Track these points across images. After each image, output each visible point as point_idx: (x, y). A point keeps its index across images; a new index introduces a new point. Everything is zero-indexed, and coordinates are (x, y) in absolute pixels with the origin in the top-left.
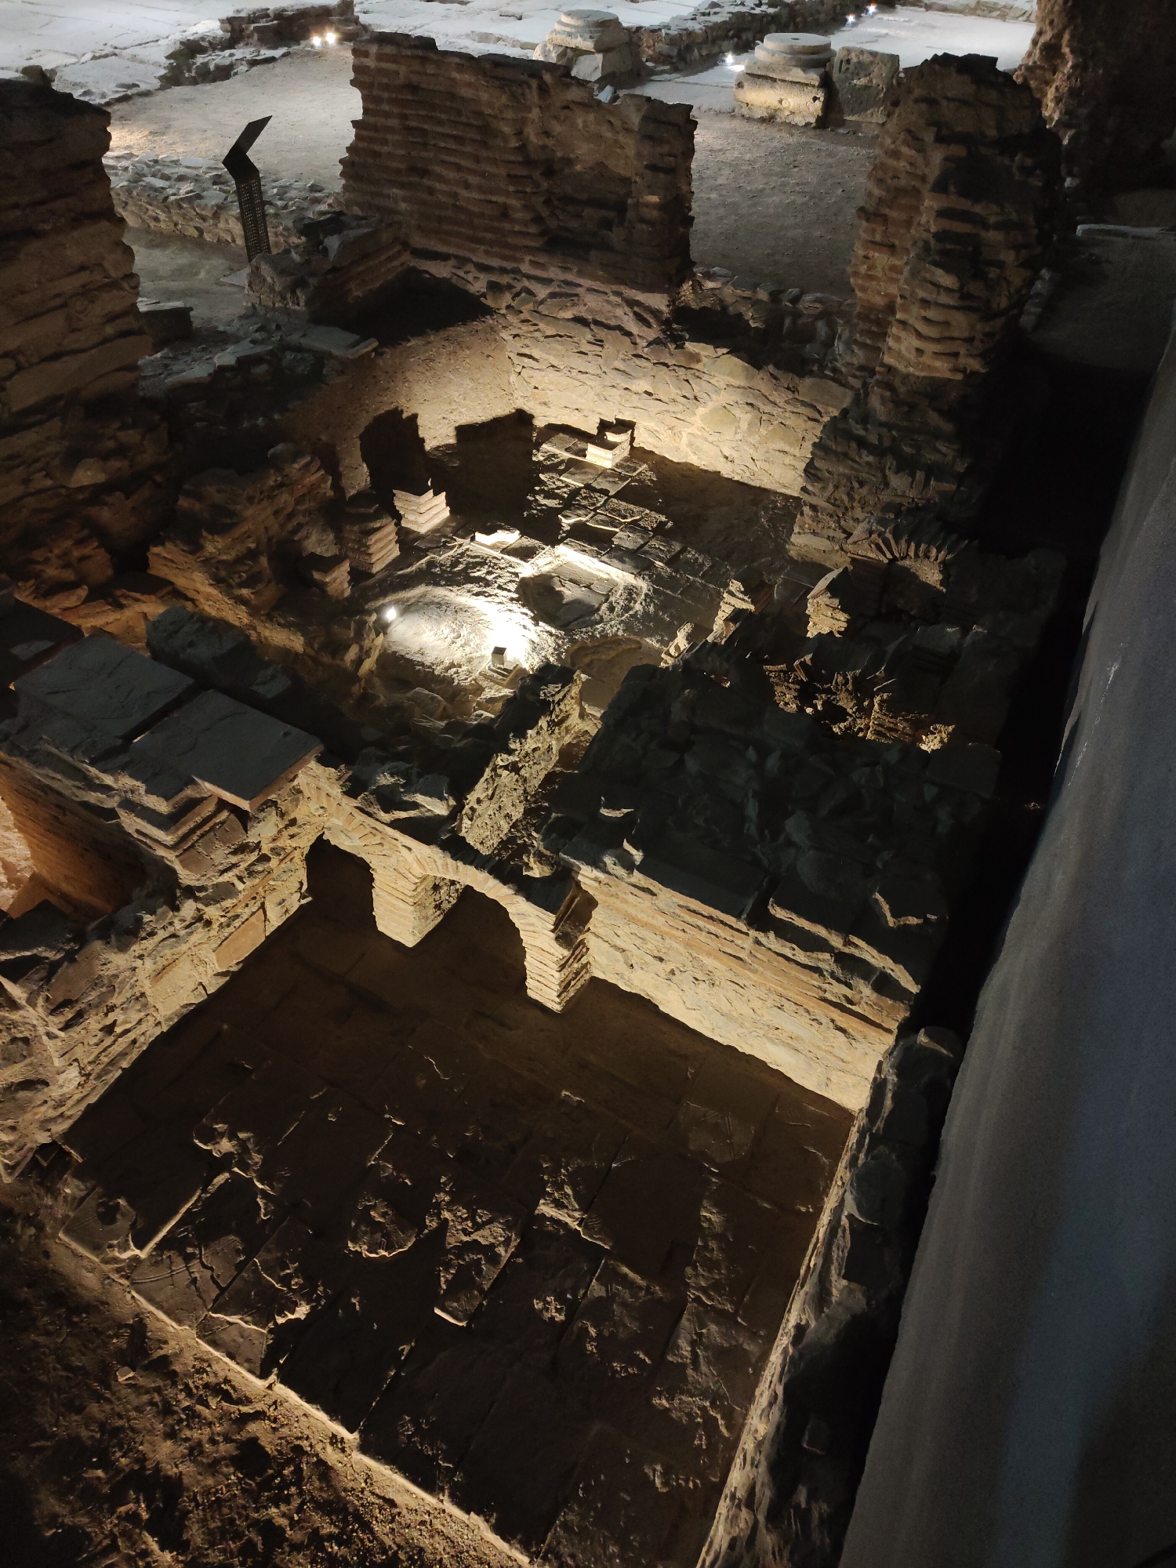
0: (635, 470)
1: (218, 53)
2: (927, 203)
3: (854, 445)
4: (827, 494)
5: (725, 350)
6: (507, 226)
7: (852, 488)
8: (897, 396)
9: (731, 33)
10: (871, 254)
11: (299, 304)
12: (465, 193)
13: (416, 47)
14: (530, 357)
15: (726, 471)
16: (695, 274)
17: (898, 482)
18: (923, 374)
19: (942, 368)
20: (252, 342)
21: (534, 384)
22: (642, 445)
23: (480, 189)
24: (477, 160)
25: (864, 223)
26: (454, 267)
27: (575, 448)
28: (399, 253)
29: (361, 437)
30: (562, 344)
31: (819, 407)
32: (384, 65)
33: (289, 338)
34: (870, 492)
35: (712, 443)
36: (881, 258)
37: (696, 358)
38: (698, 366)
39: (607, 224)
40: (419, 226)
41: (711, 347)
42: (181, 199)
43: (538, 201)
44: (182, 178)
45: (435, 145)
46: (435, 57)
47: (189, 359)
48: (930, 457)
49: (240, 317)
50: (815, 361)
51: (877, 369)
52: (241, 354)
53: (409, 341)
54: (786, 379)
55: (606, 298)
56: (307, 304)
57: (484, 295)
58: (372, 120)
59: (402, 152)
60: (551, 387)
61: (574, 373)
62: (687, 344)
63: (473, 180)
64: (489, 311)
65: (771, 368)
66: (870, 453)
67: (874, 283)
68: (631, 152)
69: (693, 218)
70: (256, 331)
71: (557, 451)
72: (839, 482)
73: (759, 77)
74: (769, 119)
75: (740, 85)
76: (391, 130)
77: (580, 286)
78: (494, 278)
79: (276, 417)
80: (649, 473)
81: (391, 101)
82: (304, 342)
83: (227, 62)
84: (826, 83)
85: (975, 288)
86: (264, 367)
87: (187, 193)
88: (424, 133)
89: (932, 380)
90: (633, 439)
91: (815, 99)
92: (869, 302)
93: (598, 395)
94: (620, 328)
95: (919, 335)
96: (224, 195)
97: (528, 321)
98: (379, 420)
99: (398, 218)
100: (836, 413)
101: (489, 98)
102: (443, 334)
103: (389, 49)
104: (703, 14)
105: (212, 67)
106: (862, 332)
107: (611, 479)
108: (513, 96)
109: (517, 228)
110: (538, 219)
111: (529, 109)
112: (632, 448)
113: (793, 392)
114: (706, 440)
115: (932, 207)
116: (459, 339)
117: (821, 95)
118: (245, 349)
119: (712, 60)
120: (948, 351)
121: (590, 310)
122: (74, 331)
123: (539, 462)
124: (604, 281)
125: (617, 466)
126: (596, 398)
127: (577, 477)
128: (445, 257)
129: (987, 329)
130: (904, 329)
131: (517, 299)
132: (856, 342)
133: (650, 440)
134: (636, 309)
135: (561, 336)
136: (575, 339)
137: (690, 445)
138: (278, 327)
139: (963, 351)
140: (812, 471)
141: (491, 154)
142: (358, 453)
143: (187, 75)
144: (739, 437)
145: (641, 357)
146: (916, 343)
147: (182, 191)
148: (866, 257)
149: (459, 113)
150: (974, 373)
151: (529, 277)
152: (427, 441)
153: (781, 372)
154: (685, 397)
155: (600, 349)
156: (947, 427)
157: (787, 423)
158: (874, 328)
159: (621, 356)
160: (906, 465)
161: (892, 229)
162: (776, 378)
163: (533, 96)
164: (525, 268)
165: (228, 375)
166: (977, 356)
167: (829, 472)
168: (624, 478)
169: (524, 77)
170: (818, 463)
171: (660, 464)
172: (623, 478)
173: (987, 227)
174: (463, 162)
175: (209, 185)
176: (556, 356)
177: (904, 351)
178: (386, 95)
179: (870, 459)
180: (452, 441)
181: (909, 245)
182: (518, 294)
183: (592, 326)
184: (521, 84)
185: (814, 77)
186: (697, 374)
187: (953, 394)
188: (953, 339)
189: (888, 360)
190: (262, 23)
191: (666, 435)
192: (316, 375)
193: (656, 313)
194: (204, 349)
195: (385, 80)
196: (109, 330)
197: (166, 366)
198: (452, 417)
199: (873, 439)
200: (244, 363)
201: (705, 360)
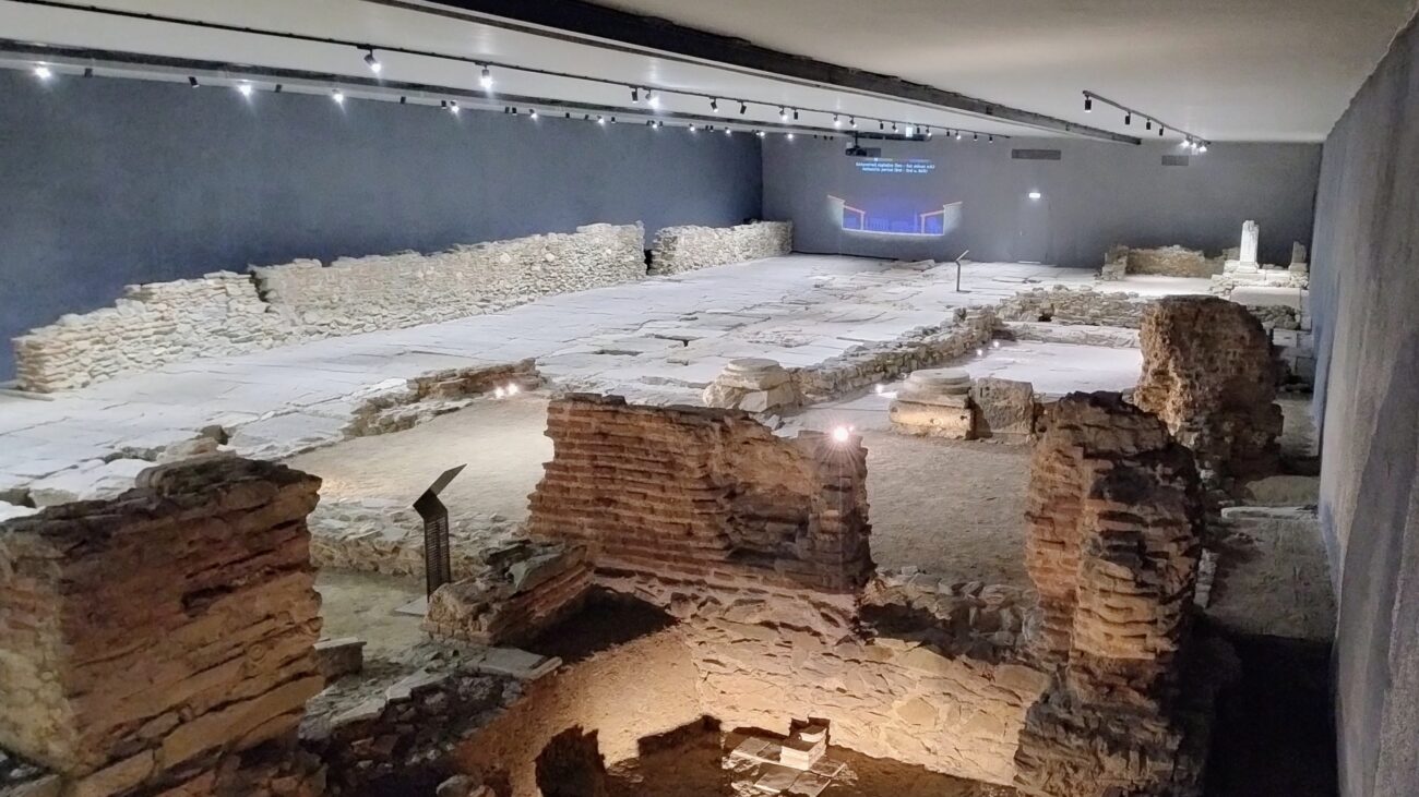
0: (834, 770)
1: (403, 406)
2: (1087, 508)
3: (1061, 729)
4: (1042, 782)
5: (916, 644)
6: (692, 543)
7: (1067, 774)
8: (1095, 678)
9: (878, 369)
10: (1044, 550)
11: (482, 630)
12: (650, 517)
13: (607, 404)
14: (717, 662)
15: (930, 763)
16: (876, 575)
17: (1113, 763)
18: (1116, 656)
19: (1134, 651)
20: (428, 671)
21: (721, 687)
22: (838, 743)
23: (666, 513)
24: (663, 489)
25: (1033, 525)
26: (639, 582)
27: (768, 752)
28: (583, 573)
29: (537, 760)
30: (749, 648)
31: (1018, 692)
32: (577, 419)
33: (467, 664)
34: (1086, 777)
35: (912, 736)
36: (1055, 554)
37: (886, 653)
38: (891, 660)
39: (790, 537)
40: (604, 548)
41: (901, 642)
42: (361, 538)
43: (722, 522)
44: (360, 519)
45: (622, 479)
46: (625, 411)
47: (357, 694)
48: (1140, 736)
49: (415, 647)
50: (1005, 648)
51: (1070, 653)
52: (417, 685)
53: (593, 656)
54: (981, 667)
55: (792, 601)
56: (490, 629)
57: (668, 606)
58: (562, 462)
59: (590, 487)
60: (739, 690)
61: (763, 674)
62: (877, 640)
63: (659, 506)
64: (673, 621)
65: (964, 657)
66: (1079, 737)
67: (1052, 575)
68: (809, 474)
69: (870, 526)
70: (432, 659)
71: (748, 756)
72: (1052, 768)
73: (910, 403)
74: (924, 435)
75: (894, 410)
76: (582, 469)
77: (765, 592)
78: (679, 590)
79: (449, 747)
80: (848, 773)
81: (581, 446)
82: (485, 667)
83: (412, 413)
84: (971, 405)
85: (1148, 577)
86: (440, 696)
87: (367, 531)
88: (613, 469)
89: (1126, 662)
90: (828, 737)
91: (962, 418)
92: (1049, 592)
93: (788, 695)
94: (808, 629)
95: (1106, 621)
96: (406, 531)
97: (714, 628)
98: (557, 740)
99: (581, 542)
100: (1037, 697)
101: (675, 439)
102: (628, 646)
103: (581, 406)
104: (853, 356)
105: (396, 419)
106: (1047, 619)
107: (809, 782)
108: (699, 438)
109: (702, 544)
110: (722, 536)
111: (712, 446)
112: (828, 747)
113: (989, 679)
114: (906, 733)
115: (1093, 511)
116: (644, 651)
117: (968, 414)
118: (420, 679)
119: (864, 389)
120: (1135, 634)
121: (777, 614)
122: (247, 678)
123: (730, 770)
124: (790, 587)
125: (815, 767)
126: (787, 698)
127: (772, 782)
128: (628, 574)
129: (1167, 612)
130: (1091, 617)
131: (702, 608)
132: (1043, 628)
133: (846, 737)
134: (823, 610)
135: (749, 641)
136: (762, 643)
137: (889, 739)
138: (456, 653)
139: (1149, 633)
140: (1023, 759)
141: (677, 484)
142: (532, 777)
143: (370, 426)
144: (939, 727)
145: (831, 655)
146: (1104, 628)
147: (362, 530)
148: (1039, 553)
149: (647, 454)
150: (1164, 653)
151: (713, 587)
152: (607, 758)
153: (975, 661)
154: (880, 691)
155: (789, 650)
156: (1151, 705)
157: (988, 710)
158: (1058, 615)
159: (811, 655)
160: (1117, 746)
161: (1058, 529)
162: (970, 668)
163: (716, 437)
164: (710, 579)
165: (400, 708)
166: (1164, 636)
167: (1040, 759)
168: (824, 780)
169: (709, 422)
170: (1027, 750)
171: (859, 760)
172: (821, 780)
173: (1147, 526)
174: (649, 492)
175: (390, 522)
176: (743, 660)
177: (1094, 637)
178: (577, 442)
179: (1080, 742)
180: (634, 754)
181: (1078, 541)
182: (703, 604)
183: (780, 629)
184: (705, 427)
185: (960, 401)
186: (890, 668)
187: (1149, 672)
188: (1137, 622)
189: (1079, 645)
190: (449, 381)
191: (862, 731)
192: (495, 700)
193: (843, 613)
194: (374, 684)
195: (578, 430)
196: (284, 674)
197: (332, 703)
198: (635, 729)
199: (1079, 722)
200: (418, 694)
201: (896, 654)
